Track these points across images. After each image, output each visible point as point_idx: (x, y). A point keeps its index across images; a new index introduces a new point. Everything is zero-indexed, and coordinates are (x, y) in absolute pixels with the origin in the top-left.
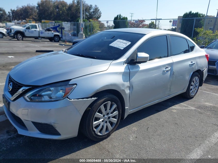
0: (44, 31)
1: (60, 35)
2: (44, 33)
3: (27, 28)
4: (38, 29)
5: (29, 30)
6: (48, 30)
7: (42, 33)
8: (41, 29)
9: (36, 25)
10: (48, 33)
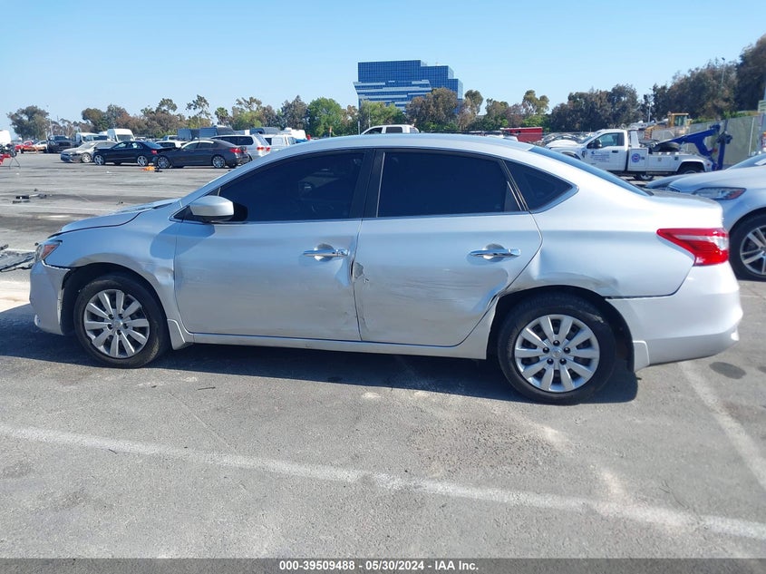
0: (645, 152)
1: (704, 164)
2: (643, 158)
3: (589, 146)
4: (625, 148)
5: (595, 150)
6: (665, 148)
7: (636, 158)
8: (636, 146)
9: (622, 134)
10: (660, 160)
